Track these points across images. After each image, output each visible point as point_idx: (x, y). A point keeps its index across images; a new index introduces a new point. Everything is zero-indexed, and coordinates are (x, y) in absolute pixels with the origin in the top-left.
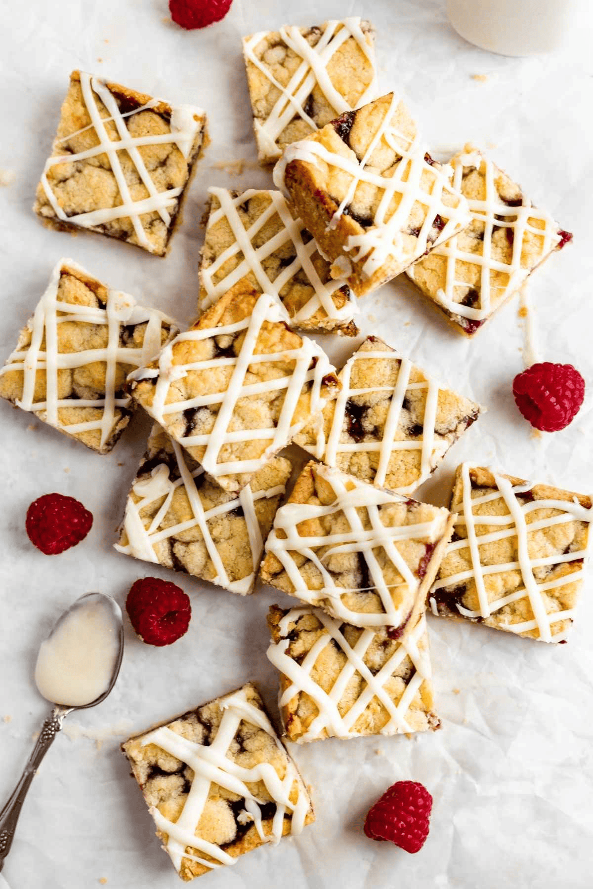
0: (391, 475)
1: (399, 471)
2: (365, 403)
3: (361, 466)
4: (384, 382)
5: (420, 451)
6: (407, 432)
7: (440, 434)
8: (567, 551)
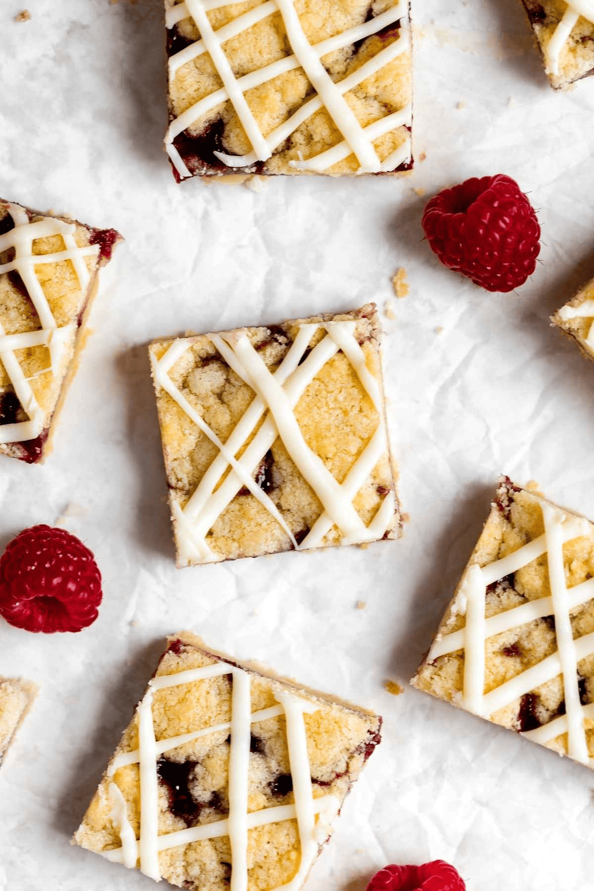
0: (257, 869)
1: (268, 861)
2: (188, 757)
3: (205, 864)
4: (210, 717)
5: (294, 821)
6: (268, 791)
7: (322, 784)
8: (369, 16)
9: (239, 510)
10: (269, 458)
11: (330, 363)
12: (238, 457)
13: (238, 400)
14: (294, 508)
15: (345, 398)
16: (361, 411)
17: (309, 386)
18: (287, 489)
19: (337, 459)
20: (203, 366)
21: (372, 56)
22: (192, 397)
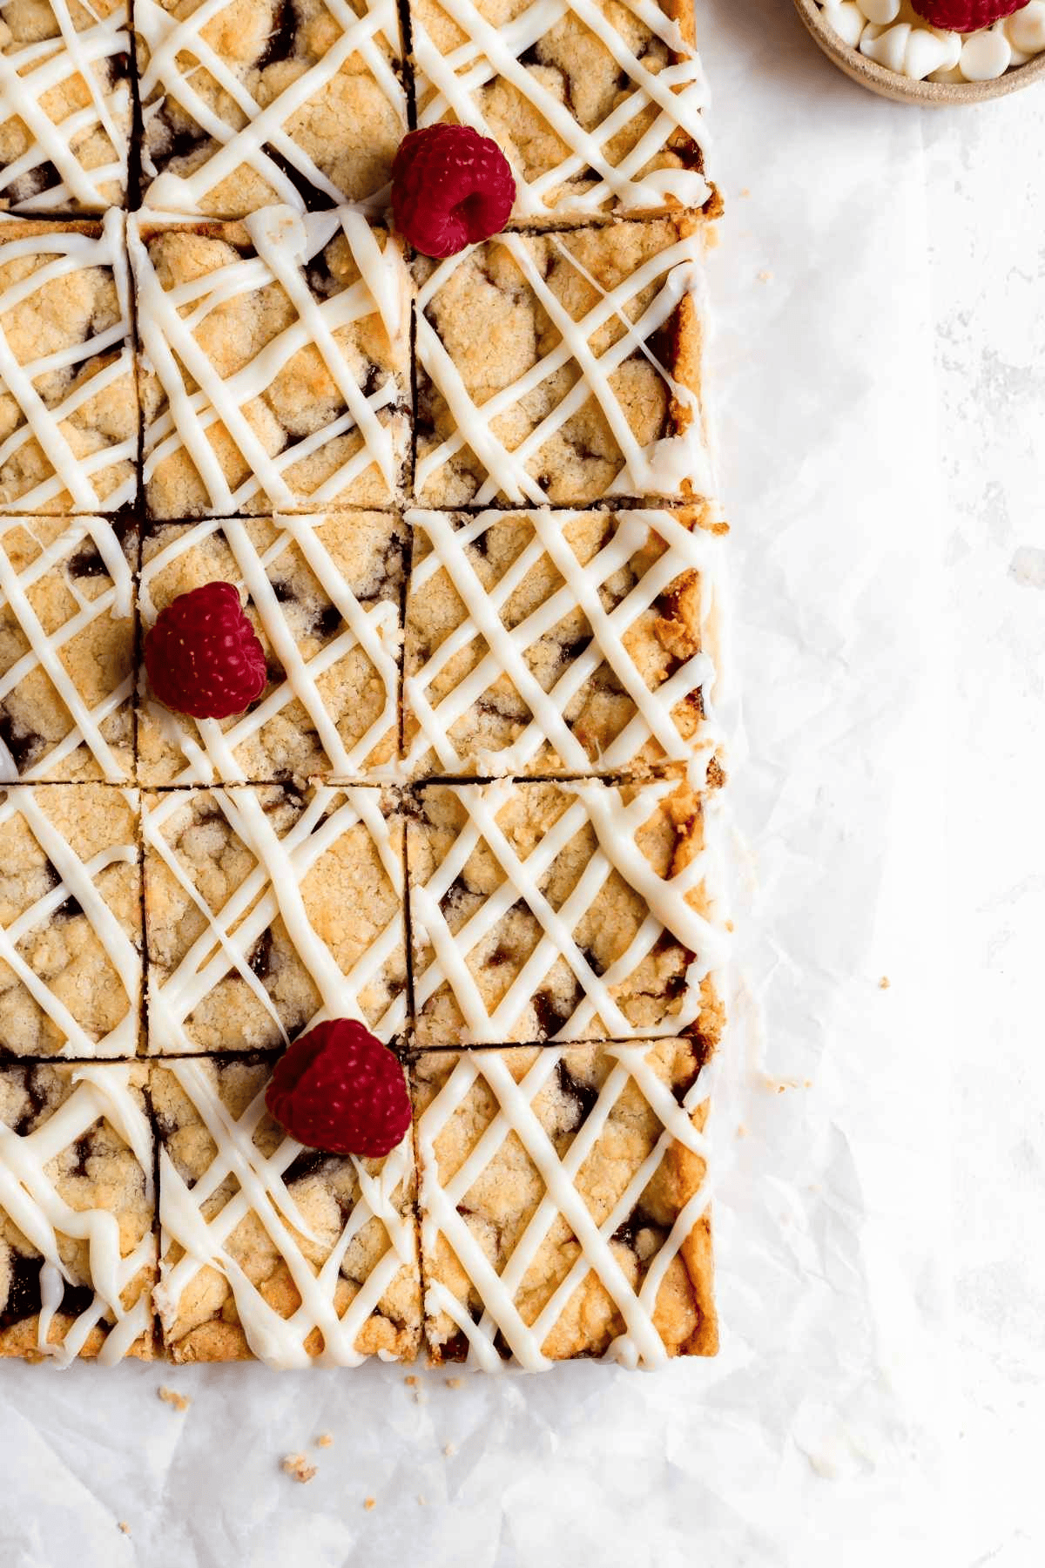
9: (226, 995)
10: (267, 937)
11: (347, 835)
12: (229, 933)
13: (237, 866)
14: (290, 999)
15: (361, 877)
16: (378, 892)
17: (320, 858)
18: (284, 975)
19: (344, 945)
20: (202, 824)
21: (90, 377)
22: (185, 859)
